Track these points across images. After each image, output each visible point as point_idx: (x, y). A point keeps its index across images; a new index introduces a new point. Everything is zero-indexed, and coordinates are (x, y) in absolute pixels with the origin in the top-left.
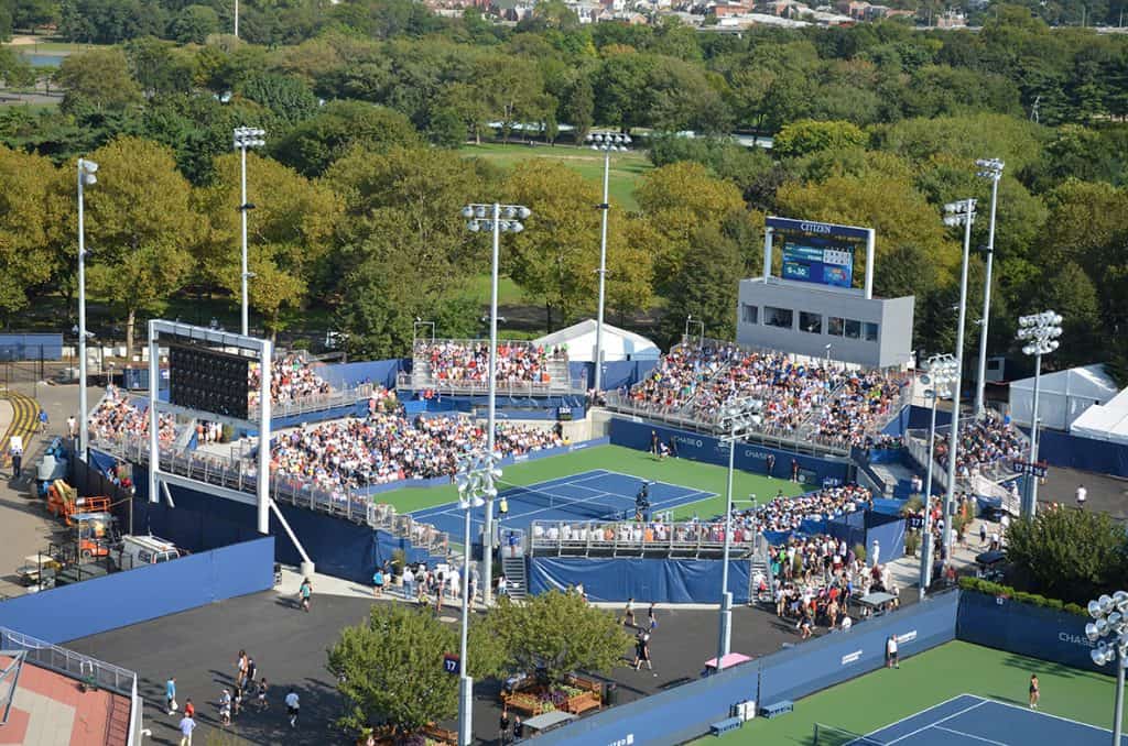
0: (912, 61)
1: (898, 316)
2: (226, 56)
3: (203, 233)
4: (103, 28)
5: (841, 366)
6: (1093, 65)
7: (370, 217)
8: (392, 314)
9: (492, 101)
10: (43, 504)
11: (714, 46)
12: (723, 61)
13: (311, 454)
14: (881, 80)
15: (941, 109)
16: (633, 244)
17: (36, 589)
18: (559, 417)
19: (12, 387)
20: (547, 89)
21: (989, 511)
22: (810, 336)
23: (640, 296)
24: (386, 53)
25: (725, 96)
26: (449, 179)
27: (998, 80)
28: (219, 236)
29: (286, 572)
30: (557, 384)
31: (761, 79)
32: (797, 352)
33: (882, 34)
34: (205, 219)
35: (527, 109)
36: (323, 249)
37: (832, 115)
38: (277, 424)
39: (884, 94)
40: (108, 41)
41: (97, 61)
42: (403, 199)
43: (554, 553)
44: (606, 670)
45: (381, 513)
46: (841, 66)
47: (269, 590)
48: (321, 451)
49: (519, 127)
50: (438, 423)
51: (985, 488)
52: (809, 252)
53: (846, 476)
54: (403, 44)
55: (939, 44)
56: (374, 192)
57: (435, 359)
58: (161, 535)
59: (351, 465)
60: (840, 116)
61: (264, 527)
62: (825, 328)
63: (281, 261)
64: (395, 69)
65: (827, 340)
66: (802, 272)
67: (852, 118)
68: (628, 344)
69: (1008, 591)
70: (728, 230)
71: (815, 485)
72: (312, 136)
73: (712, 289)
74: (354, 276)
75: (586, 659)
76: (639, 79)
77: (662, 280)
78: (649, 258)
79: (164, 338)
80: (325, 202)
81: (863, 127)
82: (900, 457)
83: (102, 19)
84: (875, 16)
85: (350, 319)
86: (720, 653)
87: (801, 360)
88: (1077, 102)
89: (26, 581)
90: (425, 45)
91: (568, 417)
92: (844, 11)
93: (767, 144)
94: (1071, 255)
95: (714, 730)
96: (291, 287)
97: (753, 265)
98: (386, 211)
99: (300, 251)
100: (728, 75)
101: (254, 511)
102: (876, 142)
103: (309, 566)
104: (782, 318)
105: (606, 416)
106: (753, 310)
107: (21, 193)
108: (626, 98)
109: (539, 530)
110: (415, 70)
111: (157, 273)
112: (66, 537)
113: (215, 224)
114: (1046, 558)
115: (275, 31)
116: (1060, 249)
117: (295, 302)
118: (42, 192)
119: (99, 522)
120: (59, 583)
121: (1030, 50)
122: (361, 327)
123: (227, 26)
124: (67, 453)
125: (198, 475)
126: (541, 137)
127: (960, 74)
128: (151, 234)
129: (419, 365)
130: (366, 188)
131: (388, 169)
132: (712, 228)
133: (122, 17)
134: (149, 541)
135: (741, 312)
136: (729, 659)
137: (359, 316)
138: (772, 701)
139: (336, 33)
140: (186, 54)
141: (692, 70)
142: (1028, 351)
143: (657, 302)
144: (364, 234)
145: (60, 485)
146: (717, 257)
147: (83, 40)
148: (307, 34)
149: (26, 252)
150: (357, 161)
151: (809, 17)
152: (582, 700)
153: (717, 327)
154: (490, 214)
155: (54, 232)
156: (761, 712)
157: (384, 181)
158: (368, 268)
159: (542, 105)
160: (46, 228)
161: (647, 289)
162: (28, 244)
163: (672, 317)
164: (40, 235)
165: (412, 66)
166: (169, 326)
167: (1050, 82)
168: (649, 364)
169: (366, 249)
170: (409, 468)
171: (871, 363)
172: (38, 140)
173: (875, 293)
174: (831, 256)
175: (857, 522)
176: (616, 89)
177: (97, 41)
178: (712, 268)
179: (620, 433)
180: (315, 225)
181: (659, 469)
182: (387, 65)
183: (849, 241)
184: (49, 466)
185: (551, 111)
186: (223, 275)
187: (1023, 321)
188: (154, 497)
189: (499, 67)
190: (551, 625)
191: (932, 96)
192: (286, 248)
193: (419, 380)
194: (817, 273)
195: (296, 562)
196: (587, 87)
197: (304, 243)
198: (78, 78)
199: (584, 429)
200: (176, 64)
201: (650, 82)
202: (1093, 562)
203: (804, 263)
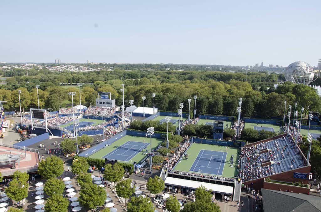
0: (107, 74)
1: (114, 101)
2: (27, 77)
3: (32, 98)
4: (9, 75)
5: (108, 107)
6: (126, 74)
7: (52, 95)
8: (56, 106)
9: (61, 81)
10: (17, 131)
11: (84, 74)
12: (87, 75)
13: (49, 123)
14: (104, 77)
15: (111, 79)
16: (82, 96)
17: (20, 142)
18: (77, 116)
19: (9, 118)
20: (67, 79)
21: (127, 122)
22: (104, 105)
23: (84, 102)
24: (47, 76)
25: (87, 79)
26: (61, 90)
27: (117, 76)
28: (34, 98)
29: (50, 136)
30: (76, 112)
31: (91, 77)
32: (103, 106)
33: (103, 72)
34: (32, 96)
35: (65, 82)
36: (47, 99)
37: (99, 80)
38: (47, 118)
39: (105, 78)
40: (10, 76)
41: (11, 78)
42: (56, 92)
43: (82, 131)
44: (91, 143)
45: (61, 128)
46: (99, 75)
47: (48, 139)
48: (50, 122)
49: (64, 84)
50: (63, 118)
51: (126, 119)
52: (104, 96)
53: (110, 119)
54: (49, 75)
55: (109, 73)
56: (52, 92)
57: (62, 111)
58: (34, 133)
59: (54, 123)
60: (101, 81)
61: (47, 131)
62: (106, 103)
63: (42, 101)
64: (48, 78)
65: (106, 105)
66: (103, 98)
67: (102, 81)
68: (84, 107)
69: (131, 129)
70: (93, 93)
71: (107, 121)
72: (42, 86)
73: (92, 100)
74: (50, 102)
75: (88, 142)
76: (78, 78)
77: (86, 100)
78: (84, 97)
79: (32, 110)
80: (46, 94)
81: (103, 82)
82: (116, 117)
83: (9, 74)
84: (101, 69)
85: (51, 107)
86: (103, 139)
87: (104, 107)
88: (125, 78)
89: (18, 141)
90: (51, 75)
91: (78, 116)
92: (97, 69)
93: (93, 84)
94: (130, 94)
95: (104, 148)
96: (43, 104)
97: (97, 97)
98: (54, 94)
99: (44, 99)
100: (87, 77)
101: (46, 129)
102: (106, 83)
103: (53, 135)
104: (101, 103)
105: (82, 115)
106: (98, 102)
107: (8, 95)
108: (76, 80)
109: (80, 128)
110: (51, 78)
111: (26, 103)
112: (22, 135)
113: (33, 97)
114: (135, 126)
115: (32, 74)
116: (129, 93)
117: (44, 105)
118: (11, 95)
119: (26, 133)
120: (23, 141)
121: (119, 73)
122: (52, 108)
123: (26, 74)
124: (20, 125)
125: (38, 126)
126: (67, 85)
127: (113, 75)
128: (25, 99)
129: (60, 111)
130: (51, 92)
131: (53, 89)
132: (91, 93)
133: (12, 73)
134: (33, 134)
135: (96, 102)
136: (104, 140)
137: (52, 106)
138: (109, 144)
139: (40, 74)
140: (22, 77)
141: (83, 76)
142: (130, 104)
143: (86, 102)
144: (52, 97)
145: (19, 129)
146: (93, 97)
147: (7, 76)
148: (36, 75)
149: (9, 102)
150: (49, 88)
151: (94, 70)
152: (89, 146)
153: (93, 104)
154: (72, 93)
155: (13, 99)
156: (108, 145)
157: (53, 91)
158: (52, 101)
159: (66, 81)
160: (12, 99)
161: (84, 101)
162: (9, 101)
163: (88, 104)
164: (11, 100)
165: (50, 77)
166: (33, 109)
167: (122, 76)
168: (86, 109)
169: (52, 98)
170: (61, 123)
171: (111, 107)
172: (7, 88)
173: (111, 99)
174: (106, 96)
175: (114, 124)
176: (75, 79)
177: (9, 76)
178: (92, 98)
179: (84, 117)
180: (45, 96)
181: (90, 120)
182: (47, 77)
183: (108, 94)
184: (18, 127)
185: (68, 82)
186: (35, 103)
187: (130, 101)
188: (33, 129)
189: (61, 77)
190: (84, 138)
191: (110, 78)
192: (42, 99)
193: (60, 113)
194: (104, 98)
195: (51, 135)
196: (72, 79)
197: (44, 98)
198: (9, 81)
199: (80, 117)
200: (21, 79)
201: (79, 78)
202: (140, 126)
203: (103, 97)
